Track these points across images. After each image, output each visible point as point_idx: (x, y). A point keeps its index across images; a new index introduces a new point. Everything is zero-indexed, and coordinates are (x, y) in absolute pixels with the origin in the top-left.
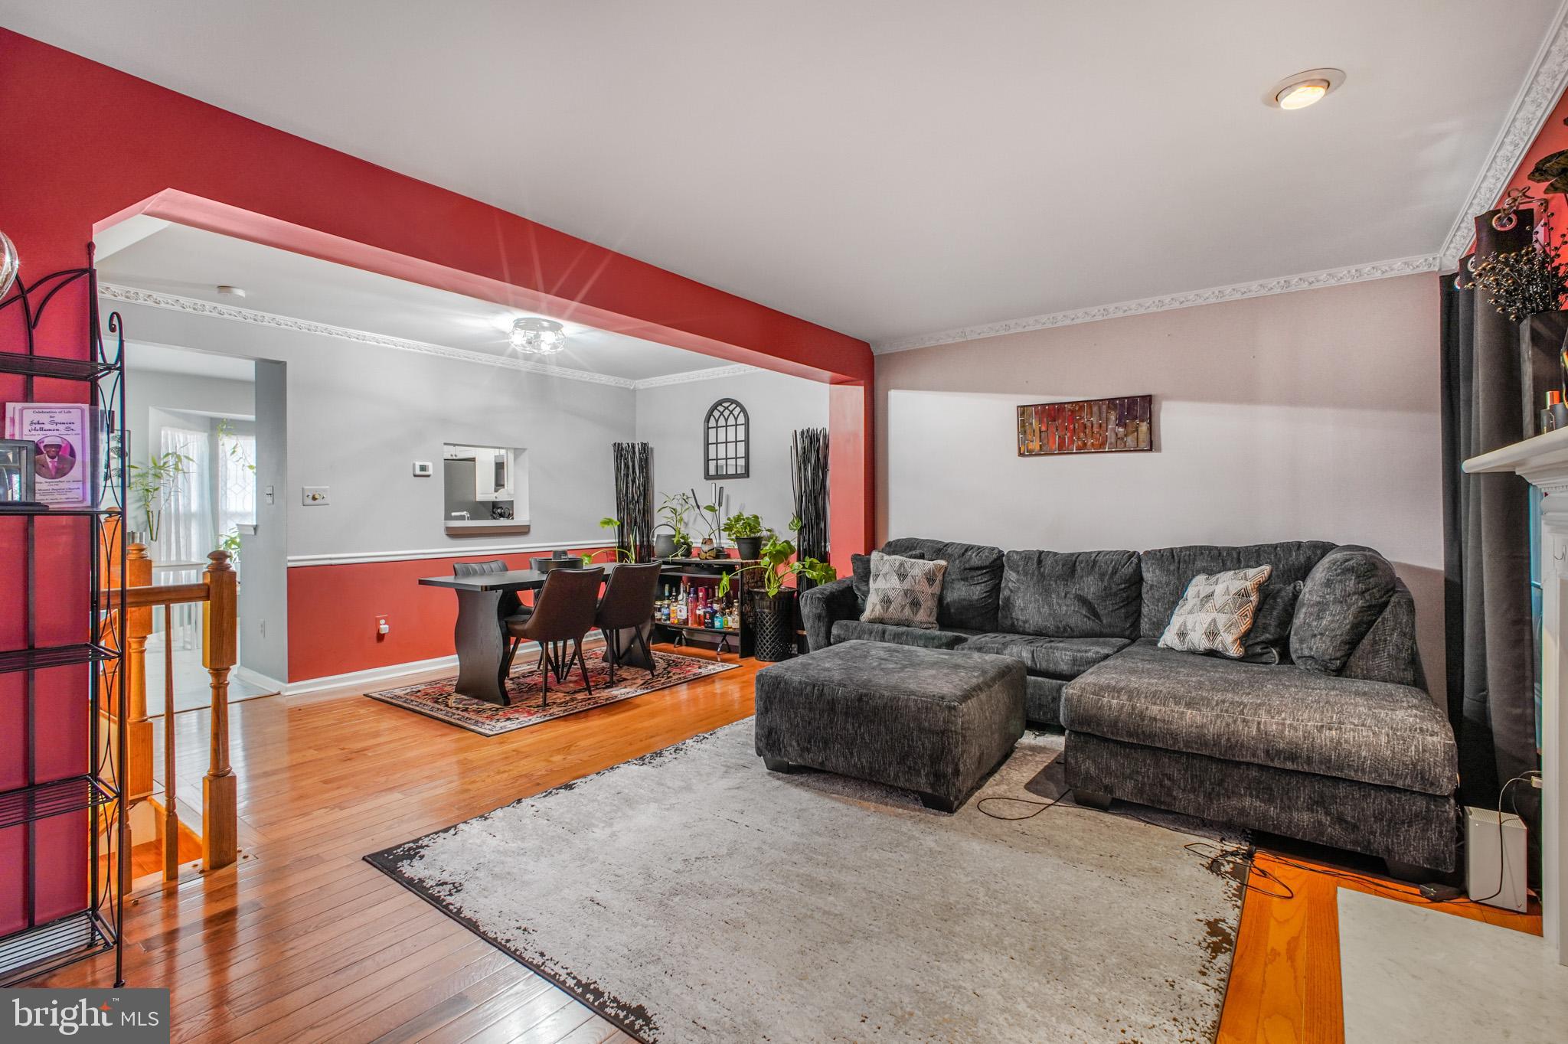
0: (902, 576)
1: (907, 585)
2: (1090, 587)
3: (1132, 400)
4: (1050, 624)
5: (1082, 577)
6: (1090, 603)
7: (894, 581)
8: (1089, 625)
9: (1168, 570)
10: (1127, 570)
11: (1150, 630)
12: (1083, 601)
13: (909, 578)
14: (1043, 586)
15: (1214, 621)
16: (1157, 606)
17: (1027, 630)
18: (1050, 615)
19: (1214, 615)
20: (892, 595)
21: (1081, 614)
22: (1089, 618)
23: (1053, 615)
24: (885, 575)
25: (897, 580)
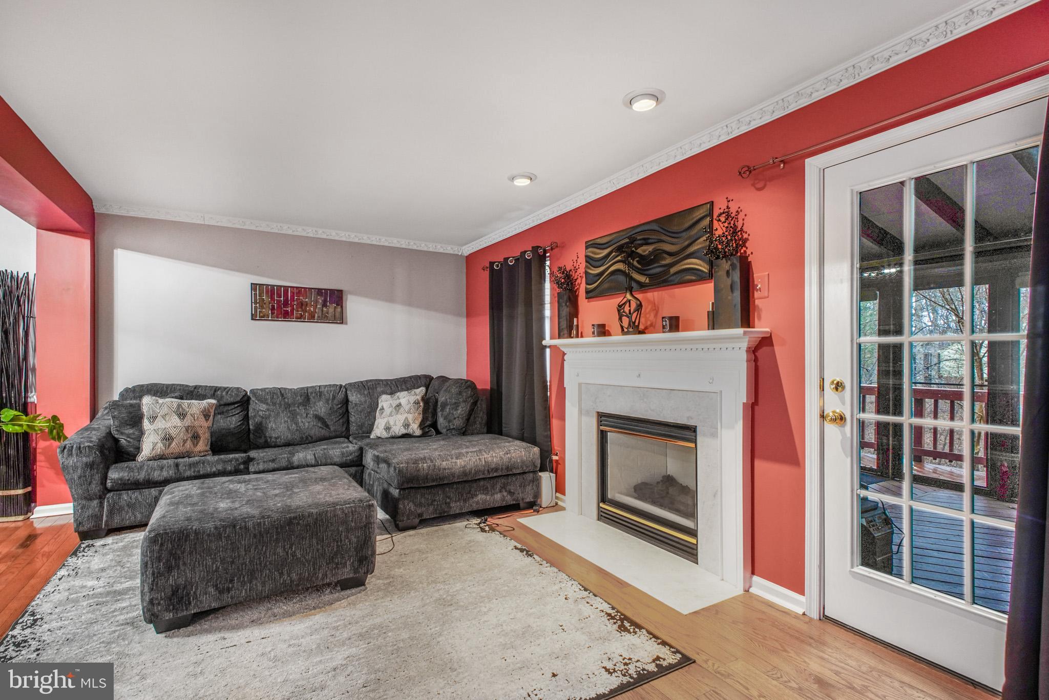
0: (182, 415)
1: (188, 421)
2: (321, 408)
3: (332, 291)
4: (297, 436)
5: (315, 403)
6: (323, 419)
7: (175, 421)
8: (324, 432)
9: (364, 394)
10: (341, 396)
11: (357, 430)
12: (318, 418)
13: (189, 416)
14: (289, 411)
15: (406, 418)
16: (361, 415)
17: (278, 444)
18: (297, 430)
19: (406, 415)
20: (173, 432)
21: (318, 426)
22: (323, 429)
23: (299, 430)
24: (164, 417)
25: (178, 420)
